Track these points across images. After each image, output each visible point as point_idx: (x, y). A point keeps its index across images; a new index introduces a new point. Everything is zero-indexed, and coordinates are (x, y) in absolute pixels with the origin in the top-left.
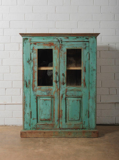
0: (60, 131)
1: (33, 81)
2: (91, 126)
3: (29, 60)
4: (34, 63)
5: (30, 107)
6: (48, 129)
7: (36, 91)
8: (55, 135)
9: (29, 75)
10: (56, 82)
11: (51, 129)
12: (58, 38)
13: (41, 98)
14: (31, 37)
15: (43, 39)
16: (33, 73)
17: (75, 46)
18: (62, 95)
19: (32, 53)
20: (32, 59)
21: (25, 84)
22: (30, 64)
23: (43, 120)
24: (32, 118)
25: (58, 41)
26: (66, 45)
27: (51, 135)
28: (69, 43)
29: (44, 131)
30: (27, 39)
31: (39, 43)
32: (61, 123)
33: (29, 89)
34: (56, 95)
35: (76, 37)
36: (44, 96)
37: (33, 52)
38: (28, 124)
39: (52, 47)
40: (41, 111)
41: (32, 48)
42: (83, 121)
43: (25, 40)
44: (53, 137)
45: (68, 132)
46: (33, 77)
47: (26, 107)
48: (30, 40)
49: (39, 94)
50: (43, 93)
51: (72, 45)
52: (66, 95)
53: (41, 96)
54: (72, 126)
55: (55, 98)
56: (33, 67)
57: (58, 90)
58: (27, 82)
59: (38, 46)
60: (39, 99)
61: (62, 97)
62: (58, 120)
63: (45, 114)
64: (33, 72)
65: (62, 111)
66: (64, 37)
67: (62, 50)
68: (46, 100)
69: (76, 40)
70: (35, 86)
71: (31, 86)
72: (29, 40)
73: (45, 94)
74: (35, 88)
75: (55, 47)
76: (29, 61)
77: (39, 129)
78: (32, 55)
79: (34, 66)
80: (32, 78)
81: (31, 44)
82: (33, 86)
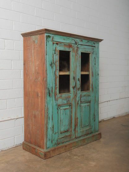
0: (77, 140)
1: (56, 88)
2: (96, 128)
3: (51, 62)
4: (56, 67)
5: (52, 119)
6: (67, 141)
7: (57, 100)
8: (74, 146)
9: (52, 81)
10: (74, 88)
11: (69, 141)
12: (75, 40)
13: (61, 108)
14: (53, 35)
15: (64, 39)
16: (55, 79)
17: (87, 50)
18: (78, 102)
19: (55, 55)
20: (55, 62)
21: (48, 92)
22: (52, 67)
23: (63, 133)
24: (54, 133)
25: (75, 43)
26: (81, 48)
27: (71, 148)
28: (83, 47)
29: (64, 144)
30: (49, 36)
31: (61, 43)
32: (77, 131)
33: (51, 99)
34: (73, 103)
35: (87, 41)
36: (65, 105)
37: (55, 53)
38: (50, 141)
39: (71, 50)
40: (61, 122)
41: (54, 49)
42: (91, 125)
43: (48, 38)
44: (73, 148)
45: (83, 139)
46: (55, 83)
47: (48, 121)
48: (53, 38)
49: (60, 104)
50: (64, 101)
51: (85, 49)
52: (81, 101)
53: (62, 105)
54: (84, 133)
55: (73, 105)
56: (55, 72)
57: (75, 96)
58: (50, 89)
59: (60, 46)
60: (59, 109)
61: (78, 103)
62: (75, 130)
63: (65, 126)
64: (55, 77)
65: (77, 118)
66: (79, 40)
67: (78, 54)
68: (66, 109)
69: (87, 44)
70: (56, 95)
71: (54, 94)
72: (51, 39)
73: (65, 102)
74: (57, 97)
75: (73, 50)
76: (52, 64)
77: (60, 144)
78: (54, 57)
79: (56, 70)
80: (54, 85)
81: (53, 44)
82: (55, 95)
